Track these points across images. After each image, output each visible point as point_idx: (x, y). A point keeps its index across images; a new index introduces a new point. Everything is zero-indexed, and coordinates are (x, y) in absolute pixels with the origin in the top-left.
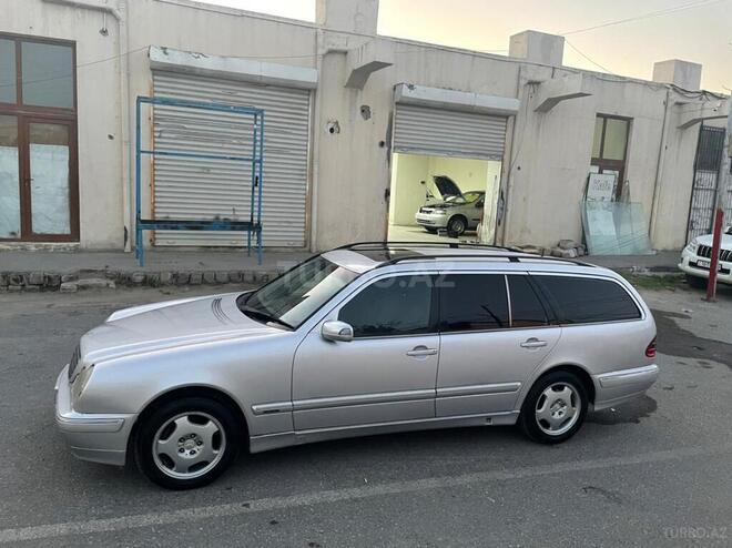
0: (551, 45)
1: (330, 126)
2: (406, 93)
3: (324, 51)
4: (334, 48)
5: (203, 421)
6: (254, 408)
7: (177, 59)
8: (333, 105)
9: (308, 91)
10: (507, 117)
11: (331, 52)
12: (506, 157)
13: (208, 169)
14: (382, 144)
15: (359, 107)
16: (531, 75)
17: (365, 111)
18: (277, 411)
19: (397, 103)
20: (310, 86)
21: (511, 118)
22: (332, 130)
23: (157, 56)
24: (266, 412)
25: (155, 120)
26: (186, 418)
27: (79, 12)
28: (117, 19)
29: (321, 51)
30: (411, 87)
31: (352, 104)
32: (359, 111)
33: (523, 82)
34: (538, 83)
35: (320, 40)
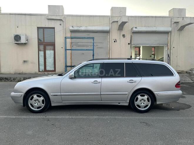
0: (182, 11)
1: (114, 40)
2: (134, 29)
3: (112, 22)
5: (40, 97)
7: (76, 28)
8: (115, 35)
9: (107, 32)
10: (168, 33)
11: (114, 22)
12: (169, 45)
13: (84, 53)
14: (129, 44)
15: (122, 35)
16: (176, 20)
17: (124, 36)
18: (57, 95)
19: (133, 33)
20: (108, 31)
21: (170, 34)
22: (115, 42)
23: (71, 28)
24: (54, 95)
25: (71, 43)
26: (36, 95)
27: (55, 21)
28: (63, 21)
29: (111, 22)
30: (136, 28)
31: (120, 34)
32: (122, 36)
33: (173, 23)
34: (178, 22)
35: (110, 19)
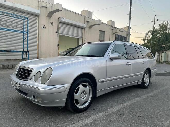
0: (90, 13)
1: (43, 26)
2: (62, 19)
3: (41, 6)
4: (43, 6)
5: (86, 86)
6: (99, 80)
8: (43, 21)
9: (37, 16)
10: (83, 29)
11: (43, 7)
12: (83, 38)
13: (7, 35)
14: (56, 32)
15: (50, 22)
16: (87, 19)
17: (52, 23)
18: (103, 82)
19: (60, 22)
21: (84, 29)
22: (43, 27)
24: (101, 82)
26: (82, 85)
30: (63, 18)
31: (48, 21)
32: (50, 23)
33: (86, 21)
34: (88, 22)
35: (40, 3)
